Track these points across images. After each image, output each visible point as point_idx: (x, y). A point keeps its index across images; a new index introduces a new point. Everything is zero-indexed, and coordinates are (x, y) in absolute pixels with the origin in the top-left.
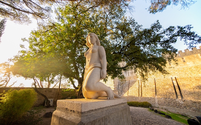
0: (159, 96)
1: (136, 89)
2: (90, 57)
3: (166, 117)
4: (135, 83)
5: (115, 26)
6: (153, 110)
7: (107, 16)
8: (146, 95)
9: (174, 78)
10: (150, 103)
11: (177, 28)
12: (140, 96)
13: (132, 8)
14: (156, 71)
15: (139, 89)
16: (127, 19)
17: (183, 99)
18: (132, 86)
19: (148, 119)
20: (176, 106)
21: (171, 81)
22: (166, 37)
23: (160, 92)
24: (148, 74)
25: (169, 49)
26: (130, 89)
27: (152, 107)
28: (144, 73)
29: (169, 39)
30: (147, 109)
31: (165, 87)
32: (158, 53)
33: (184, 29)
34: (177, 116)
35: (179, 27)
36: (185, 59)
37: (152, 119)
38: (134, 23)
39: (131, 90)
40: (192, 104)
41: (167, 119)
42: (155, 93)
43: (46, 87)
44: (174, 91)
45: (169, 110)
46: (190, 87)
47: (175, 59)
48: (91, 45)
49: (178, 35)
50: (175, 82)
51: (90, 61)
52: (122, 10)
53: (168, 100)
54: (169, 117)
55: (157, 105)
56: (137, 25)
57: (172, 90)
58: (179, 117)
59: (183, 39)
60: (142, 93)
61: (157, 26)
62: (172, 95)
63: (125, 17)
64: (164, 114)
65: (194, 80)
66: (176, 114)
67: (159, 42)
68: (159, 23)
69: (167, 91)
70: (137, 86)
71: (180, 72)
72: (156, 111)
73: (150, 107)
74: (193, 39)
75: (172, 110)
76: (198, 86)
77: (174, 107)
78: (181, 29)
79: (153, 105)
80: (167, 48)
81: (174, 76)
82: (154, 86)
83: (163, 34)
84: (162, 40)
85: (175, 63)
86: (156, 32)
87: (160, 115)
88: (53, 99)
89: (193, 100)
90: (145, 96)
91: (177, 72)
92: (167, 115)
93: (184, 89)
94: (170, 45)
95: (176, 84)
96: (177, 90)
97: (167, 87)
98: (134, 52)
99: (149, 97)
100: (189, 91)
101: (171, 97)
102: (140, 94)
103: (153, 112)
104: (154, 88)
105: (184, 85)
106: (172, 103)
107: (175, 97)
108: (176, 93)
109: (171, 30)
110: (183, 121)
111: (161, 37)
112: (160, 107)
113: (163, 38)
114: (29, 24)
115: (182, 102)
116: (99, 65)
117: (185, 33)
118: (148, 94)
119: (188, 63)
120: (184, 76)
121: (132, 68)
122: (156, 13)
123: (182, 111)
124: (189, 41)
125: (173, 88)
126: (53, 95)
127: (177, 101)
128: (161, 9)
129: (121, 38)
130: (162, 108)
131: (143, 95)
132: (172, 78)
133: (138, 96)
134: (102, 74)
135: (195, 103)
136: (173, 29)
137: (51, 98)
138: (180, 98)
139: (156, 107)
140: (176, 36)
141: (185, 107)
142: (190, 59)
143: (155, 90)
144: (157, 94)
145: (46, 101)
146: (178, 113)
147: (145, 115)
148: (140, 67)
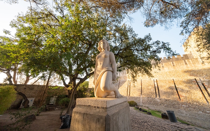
0: (144, 96)
1: (125, 89)
2: (103, 60)
3: (148, 114)
4: (125, 83)
5: (114, 28)
6: (138, 108)
7: (108, 18)
8: (134, 94)
9: (155, 80)
10: (136, 102)
11: (162, 43)
12: (128, 95)
13: (132, 19)
14: (145, 74)
15: (128, 89)
16: (126, 27)
17: (160, 98)
18: (121, 86)
19: (135, 117)
20: (155, 104)
21: (153, 83)
22: (154, 48)
23: (145, 92)
24: (137, 75)
25: (156, 58)
26: (120, 88)
27: (137, 106)
28: (134, 75)
29: (156, 50)
30: (133, 108)
31: (148, 87)
32: (146, 58)
33: (166, 45)
34: (155, 112)
35: (163, 43)
36: (163, 65)
37: (138, 116)
38: (132, 31)
39: (121, 90)
40: (165, 101)
41: (148, 116)
42: (140, 92)
43: (21, 83)
44: (155, 91)
45: (150, 108)
46: (165, 88)
47: (159, 66)
48: (102, 49)
49: (162, 48)
50: (156, 83)
51: (103, 65)
52: (121, 16)
53: (150, 99)
54: (150, 114)
55: (141, 104)
56: (134, 33)
57: (153, 90)
58: (156, 113)
59: (165, 52)
60: (130, 93)
61: (148, 37)
62: (153, 94)
63: (125, 24)
64: (146, 112)
65: (167, 82)
66: (154, 111)
67: (150, 50)
68: (150, 36)
69: (149, 91)
70: (127, 86)
71: (160, 76)
72: (140, 110)
73: (136, 106)
74: (170, 53)
75: (152, 108)
76: (169, 87)
77: (154, 105)
78: (164, 44)
79: (138, 104)
80: (155, 56)
81: (156, 79)
82: (141, 86)
83: (152, 45)
84: (151, 49)
85: (158, 69)
86: (147, 42)
87: (143, 113)
88: (33, 99)
89: (166, 98)
90: (132, 96)
91: (158, 75)
92: (149, 112)
93: (161, 90)
94: (157, 54)
95: (156, 86)
96: (157, 90)
97: (150, 87)
98: (130, 56)
99: (135, 96)
100: (164, 91)
101: (152, 96)
102: (128, 93)
103: (138, 110)
104: (140, 88)
105: (161, 87)
106: (153, 101)
107: (155, 96)
108: (156, 93)
109: (158, 43)
110: (158, 116)
111: (151, 47)
112: (144, 105)
113: (153, 48)
114: (12, 3)
115: (159, 101)
116: (111, 69)
117: (166, 48)
118: (135, 94)
119: (165, 68)
120: (162, 79)
121: (124, 69)
122: (149, 27)
123: (158, 108)
124: (168, 54)
125: (154, 89)
126: (34, 93)
127: (156, 100)
128: (152, 25)
129: (119, 42)
130: (145, 106)
131: (131, 94)
132: (154, 80)
133: (126, 96)
134: (114, 77)
135: (167, 100)
136: (159, 43)
137: (32, 97)
138: (158, 97)
139: (141, 106)
140: (161, 48)
141: (160, 104)
142: (166, 65)
143: (141, 90)
144: (142, 94)
145: (23, 102)
146: (156, 110)
147: (132, 113)
148: (132, 68)
